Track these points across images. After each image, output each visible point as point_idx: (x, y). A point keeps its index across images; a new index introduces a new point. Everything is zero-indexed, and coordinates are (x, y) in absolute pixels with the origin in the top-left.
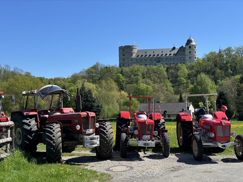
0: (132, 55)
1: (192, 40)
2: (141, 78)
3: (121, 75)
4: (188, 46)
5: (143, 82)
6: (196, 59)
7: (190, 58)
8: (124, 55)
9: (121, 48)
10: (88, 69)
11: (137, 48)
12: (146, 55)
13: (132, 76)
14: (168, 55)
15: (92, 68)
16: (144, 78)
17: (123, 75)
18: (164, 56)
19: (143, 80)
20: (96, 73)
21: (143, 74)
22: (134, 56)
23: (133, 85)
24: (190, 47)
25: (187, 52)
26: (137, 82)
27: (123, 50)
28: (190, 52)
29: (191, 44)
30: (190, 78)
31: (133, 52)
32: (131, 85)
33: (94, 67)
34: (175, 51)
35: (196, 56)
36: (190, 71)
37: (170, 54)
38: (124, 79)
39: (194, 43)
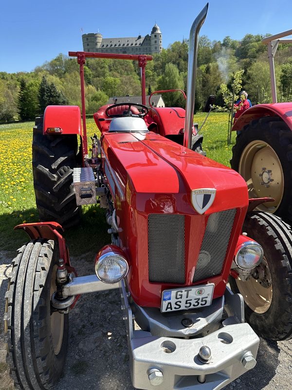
0: (96, 44)
1: (158, 27)
2: (108, 71)
3: (87, 68)
4: (153, 35)
5: (110, 76)
6: (161, 50)
7: (156, 48)
8: (88, 45)
9: (84, 36)
10: (52, 62)
11: (102, 36)
12: (111, 45)
13: (99, 69)
14: (134, 45)
15: (55, 60)
16: (111, 70)
17: (89, 68)
18: (130, 45)
19: (110, 73)
20: (60, 66)
21: (110, 67)
22: (99, 46)
23: (100, 78)
24: (155, 36)
25: (153, 42)
26: (104, 75)
27: (87, 39)
28: (156, 42)
29: (157, 32)
30: (156, 70)
31: (97, 41)
32: (98, 78)
33: (58, 59)
34: (141, 41)
35: (161, 46)
36: (156, 63)
37: (136, 44)
38: (91, 72)
39: (159, 32)
